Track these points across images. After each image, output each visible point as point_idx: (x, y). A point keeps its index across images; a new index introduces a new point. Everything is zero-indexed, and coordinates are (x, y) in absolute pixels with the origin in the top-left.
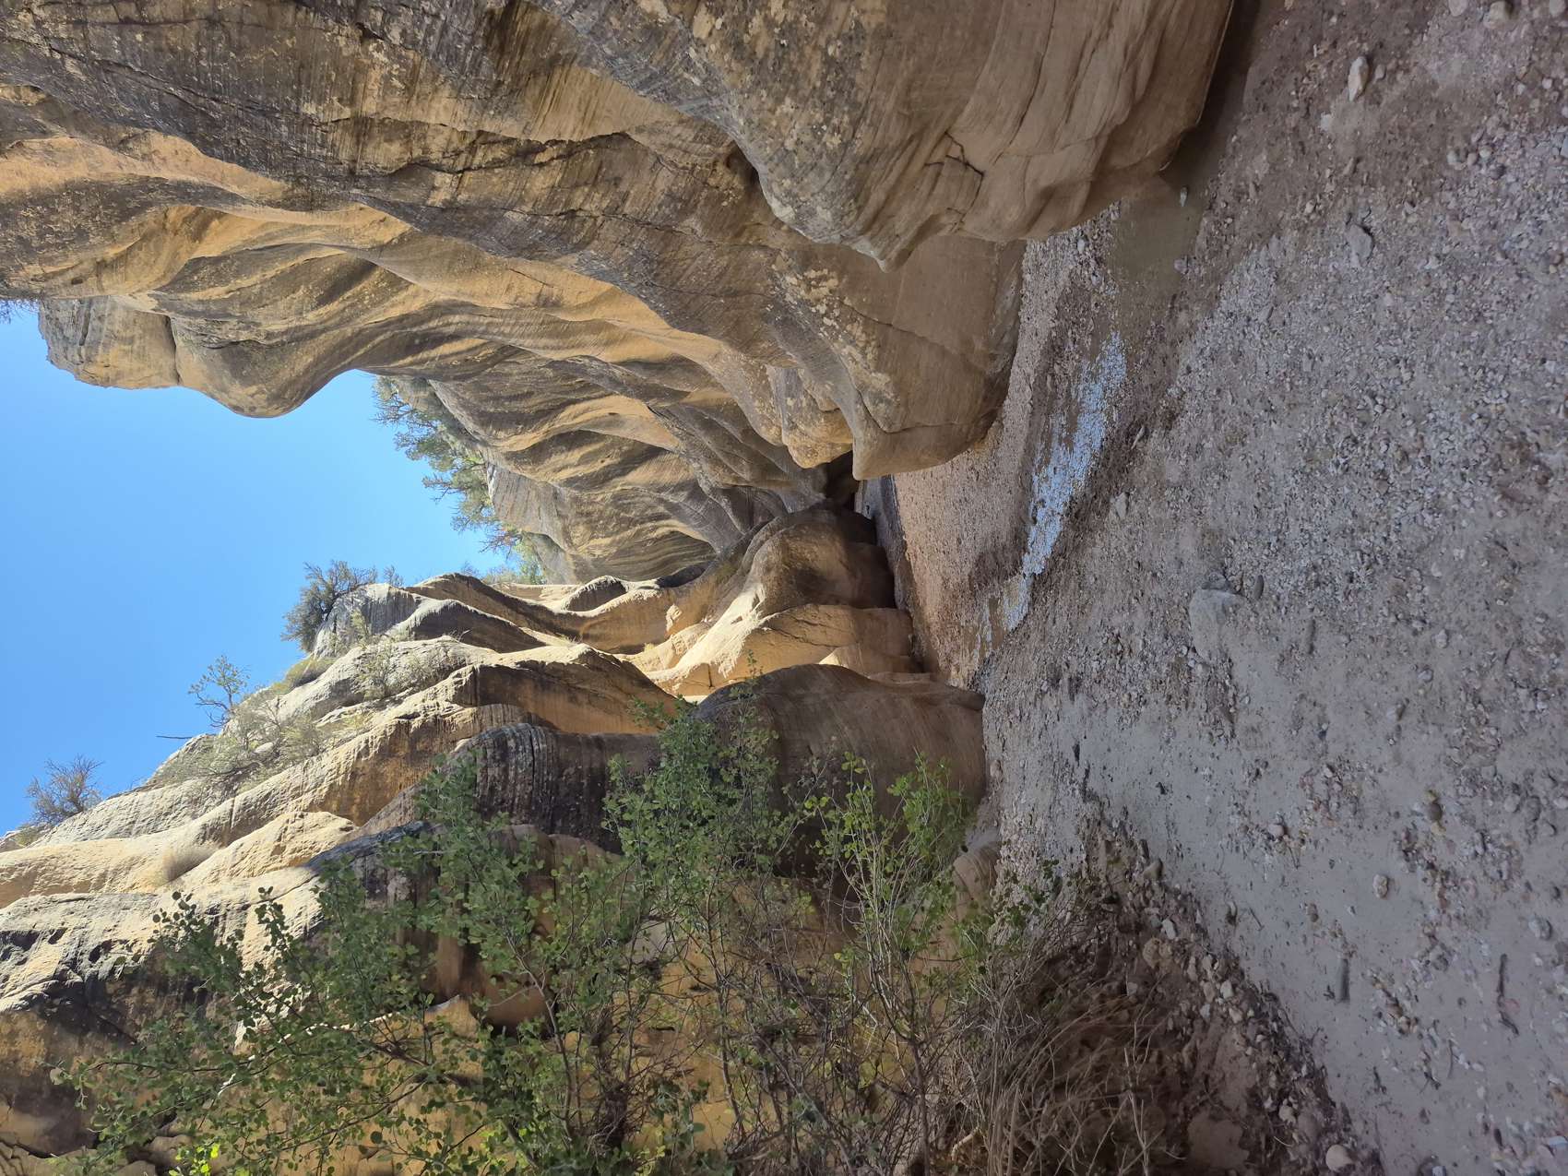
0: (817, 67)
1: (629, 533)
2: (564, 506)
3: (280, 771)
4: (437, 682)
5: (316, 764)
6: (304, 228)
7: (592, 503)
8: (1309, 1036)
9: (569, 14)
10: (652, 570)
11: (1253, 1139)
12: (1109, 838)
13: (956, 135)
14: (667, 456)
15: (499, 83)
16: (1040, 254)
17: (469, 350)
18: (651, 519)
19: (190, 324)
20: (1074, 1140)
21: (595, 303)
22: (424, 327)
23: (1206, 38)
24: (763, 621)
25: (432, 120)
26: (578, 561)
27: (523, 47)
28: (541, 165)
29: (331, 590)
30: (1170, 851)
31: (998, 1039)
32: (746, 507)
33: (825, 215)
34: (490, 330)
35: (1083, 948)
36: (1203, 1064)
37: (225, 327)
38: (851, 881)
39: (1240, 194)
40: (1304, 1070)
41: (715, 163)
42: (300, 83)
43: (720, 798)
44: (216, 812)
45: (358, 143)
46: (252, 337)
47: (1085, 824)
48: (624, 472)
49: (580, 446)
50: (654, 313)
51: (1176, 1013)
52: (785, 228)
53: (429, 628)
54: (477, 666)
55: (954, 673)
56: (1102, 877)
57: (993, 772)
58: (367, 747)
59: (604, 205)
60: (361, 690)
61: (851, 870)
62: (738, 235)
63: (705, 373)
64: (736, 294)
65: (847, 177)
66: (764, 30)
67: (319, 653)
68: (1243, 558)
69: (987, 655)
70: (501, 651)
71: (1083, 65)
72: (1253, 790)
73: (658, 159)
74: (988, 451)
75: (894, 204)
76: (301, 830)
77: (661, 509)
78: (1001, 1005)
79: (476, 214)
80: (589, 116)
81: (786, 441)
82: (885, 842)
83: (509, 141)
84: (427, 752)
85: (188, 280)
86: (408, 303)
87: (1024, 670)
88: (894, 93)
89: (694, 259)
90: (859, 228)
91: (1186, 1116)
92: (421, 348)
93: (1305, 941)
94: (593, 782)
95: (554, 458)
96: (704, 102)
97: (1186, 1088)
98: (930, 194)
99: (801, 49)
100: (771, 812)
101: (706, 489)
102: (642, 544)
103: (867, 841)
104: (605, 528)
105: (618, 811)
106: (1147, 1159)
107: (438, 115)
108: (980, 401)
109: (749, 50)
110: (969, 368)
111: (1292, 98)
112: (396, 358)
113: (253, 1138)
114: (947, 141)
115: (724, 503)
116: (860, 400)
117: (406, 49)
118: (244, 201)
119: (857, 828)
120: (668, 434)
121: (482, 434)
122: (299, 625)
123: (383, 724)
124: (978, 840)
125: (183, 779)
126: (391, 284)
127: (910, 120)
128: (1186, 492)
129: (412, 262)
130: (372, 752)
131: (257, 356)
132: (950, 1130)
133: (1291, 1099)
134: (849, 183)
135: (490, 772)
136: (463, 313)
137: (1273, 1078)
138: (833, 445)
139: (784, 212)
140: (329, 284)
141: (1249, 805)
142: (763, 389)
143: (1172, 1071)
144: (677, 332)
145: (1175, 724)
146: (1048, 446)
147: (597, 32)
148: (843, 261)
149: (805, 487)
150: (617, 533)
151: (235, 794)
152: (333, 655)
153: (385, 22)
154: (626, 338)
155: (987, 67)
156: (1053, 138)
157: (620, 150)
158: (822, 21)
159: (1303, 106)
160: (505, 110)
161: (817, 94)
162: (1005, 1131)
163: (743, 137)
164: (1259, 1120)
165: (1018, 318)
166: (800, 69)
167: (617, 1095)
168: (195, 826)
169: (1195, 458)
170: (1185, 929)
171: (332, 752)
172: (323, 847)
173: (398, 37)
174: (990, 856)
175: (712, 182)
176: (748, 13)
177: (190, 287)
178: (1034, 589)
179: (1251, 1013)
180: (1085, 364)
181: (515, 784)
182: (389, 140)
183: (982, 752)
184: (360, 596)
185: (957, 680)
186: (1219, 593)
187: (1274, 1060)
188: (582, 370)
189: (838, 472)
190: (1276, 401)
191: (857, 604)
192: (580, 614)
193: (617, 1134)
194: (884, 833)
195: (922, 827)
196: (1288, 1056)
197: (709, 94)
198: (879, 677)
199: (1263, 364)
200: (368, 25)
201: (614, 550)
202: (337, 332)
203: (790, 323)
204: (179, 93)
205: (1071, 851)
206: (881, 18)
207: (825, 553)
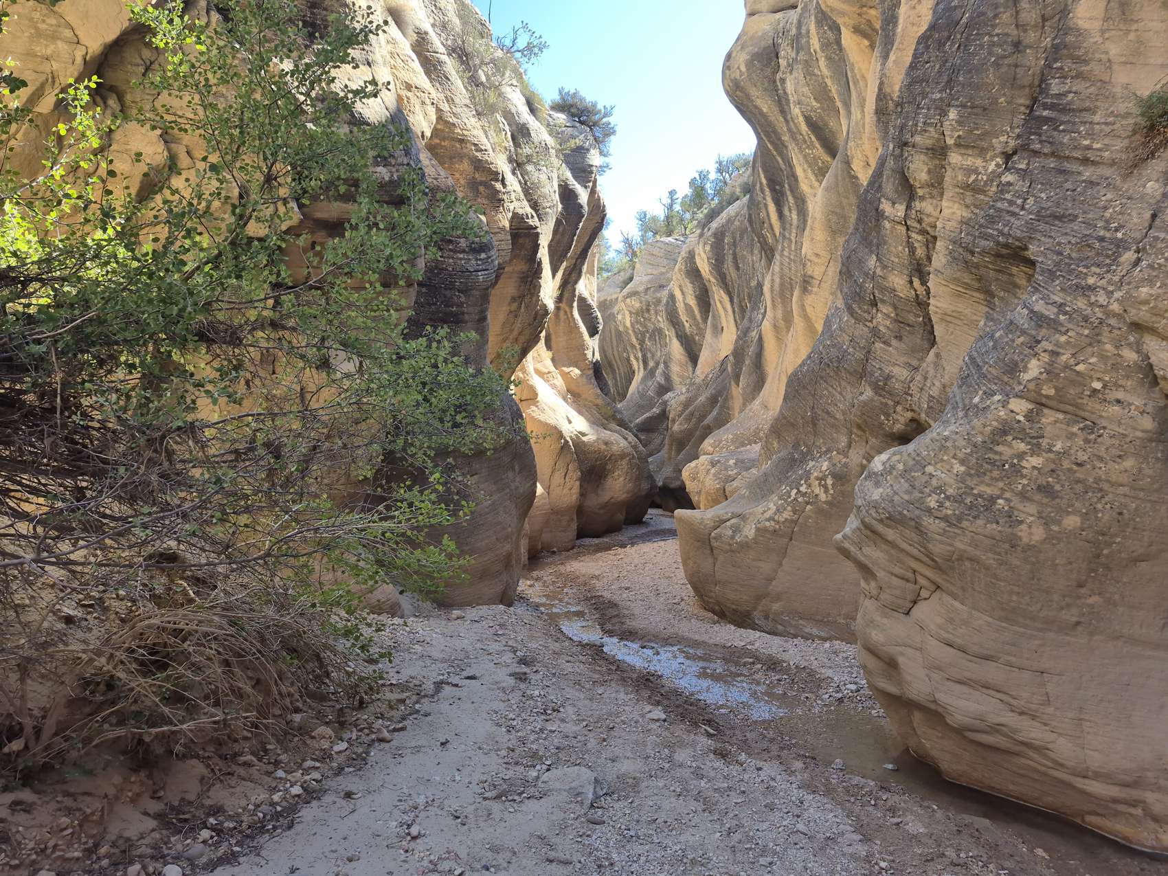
0: (989, 491)
1: (634, 340)
2: (654, 292)
3: (465, 87)
4: (528, 201)
5: (471, 114)
6: (862, 106)
7: (656, 313)
8: (263, 853)
9: (1025, 306)
10: (606, 356)
11: (186, 809)
12: (408, 702)
13: (938, 594)
14: (690, 369)
15: (972, 253)
16: (844, 655)
17: (771, 226)
18: (644, 357)
19: (791, 24)
20: (189, 673)
21: (806, 318)
22: (788, 193)
23: (1011, 787)
24: (568, 439)
25: (945, 203)
26: (613, 302)
27: (999, 271)
28: (911, 282)
29: (595, 124)
30: (398, 748)
31: (264, 617)
32: (652, 427)
33: (877, 494)
34: (786, 241)
35: (327, 681)
36: (242, 771)
37: (789, 49)
38: (381, 508)
39: (893, 810)
40: (237, 849)
41: (912, 410)
42: (972, 107)
43: (444, 411)
44: (437, 42)
45: (927, 149)
46: (782, 68)
47: (418, 683)
48: (678, 336)
49: (699, 305)
50: (800, 362)
51: (279, 752)
52: (865, 462)
53: (567, 195)
54: (539, 230)
55: (528, 583)
56: (378, 696)
57: (456, 613)
58: (482, 150)
59: (881, 328)
60: (523, 146)
61: (388, 508)
62: (859, 427)
63: (754, 399)
64: (815, 425)
65: (905, 512)
66: (1015, 452)
67: (550, 115)
68: (618, 808)
69: (542, 609)
70: (550, 246)
71: (990, 692)
72: (444, 813)
73: (916, 369)
74: (696, 612)
75: (884, 546)
76: (423, 103)
77: (651, 364)
78: (287, 619)
79: (874, 234)
80: (949, 319)
81: (703, 458)
82: (409, 533)
83: (929, 259)
84: (477, 193)
85: (824, 22)
86: (806, 181)
87: (532, 637)
88: (969, 549)
89: (841, 393)
90: (866, 520)
91: (204, 758)
92: (773, 190)
93: (332, 851)
94: (455, 315)
95: (690, 286)
96: (960, 405)
97: (224, 758)
98: (892, 574)
99: (1001, 479)
100: (433, 449)
101: (667, 397)
102: (625, 350)
103: (409, 519)
104: (637, 322)
105: (437, 338)
106: (174, 728)
107: (949, 207)
108: (734, 607)
109: (1000, 440)
110: (759, 598)
111: (967, 853)
112: (765, 171)
113: (210, 76)
114: (933, 588)
115: (656, 410)
116: (734, 516)
117: (998, 186)
118: (883, 64)
119: (419, 512)
120: (707, 370)
121: (708, 234)
122: (570, 101)
123: (499, 162)
124: (406, 602)
125: (460, 17)
126: (820, 169)
127: (948, 560)
128: (667, 766)
129: (837, 185)
130: (478, 154)
131: (768, 71)
132: (198, 579)
133: (216, 838)
134: (901, 513)
135: (462, 240)
136: (799, 220)
137: (231, 825)
138: (699, 493)
139: (878, 463)
140: (820, 124)
141: (433, 810)
142: (742, 442)
143: (237, 747)
144: (784, 380)
145: (493, 754)
146: (700, 658)
147: (1011, 326)
148: (840, 505)
149: (667, 471)
150: (634, 331)
151: (449, 55)
152: (548, 125)
153: (1018, 171)
154: (779, 340)
155: (990, 620)
156: (936, 668)
157: (922, 339)
158: (1023, 496)
159: (961, 861)
160: (953, 258)
161: (968, 491)
162: (196, 622)
163: (935, 434)
164: (200, 813)
165: (795, 636)
166: (987, 478)
167: (234, 338)
168: (426, 26)
169: (693, 773)
170: (341, 759)
171: (478, 125)
172: (411, 119)
173: (1007, 179)
174: (394, 610)
175: (899, 408)
176: (1028, 440)
177: (819, 23)
178: (591, 646)
179: (279, 809)
180: (762, 688)
181: (453, 258)
182: (929, 172)
183: (470, 604)
184: (591, 145)
185: (523, 586)
186: (592, 790)
187: (244, 825)
188: (755, 307)
189: (677, 497)
190: (737, 837)
191: (580, 510)
192: (575, 304)
193: (204, 337)
194: (415, 532)
195: (419, 560)
196: (248, 836)
197: (966, 410)
198: (526, 526)
199: (765, 827)
200: (1015, 158)
201: (621, 329)
202: (785, 129)
203: (792, 463)
204: (964, 20)
205: (398, 672)
206: (1025, 540)
207: (618, 486)
